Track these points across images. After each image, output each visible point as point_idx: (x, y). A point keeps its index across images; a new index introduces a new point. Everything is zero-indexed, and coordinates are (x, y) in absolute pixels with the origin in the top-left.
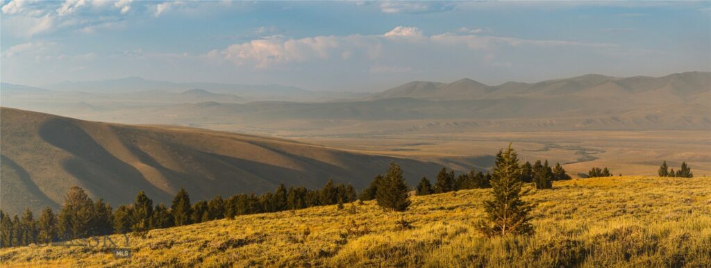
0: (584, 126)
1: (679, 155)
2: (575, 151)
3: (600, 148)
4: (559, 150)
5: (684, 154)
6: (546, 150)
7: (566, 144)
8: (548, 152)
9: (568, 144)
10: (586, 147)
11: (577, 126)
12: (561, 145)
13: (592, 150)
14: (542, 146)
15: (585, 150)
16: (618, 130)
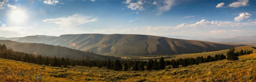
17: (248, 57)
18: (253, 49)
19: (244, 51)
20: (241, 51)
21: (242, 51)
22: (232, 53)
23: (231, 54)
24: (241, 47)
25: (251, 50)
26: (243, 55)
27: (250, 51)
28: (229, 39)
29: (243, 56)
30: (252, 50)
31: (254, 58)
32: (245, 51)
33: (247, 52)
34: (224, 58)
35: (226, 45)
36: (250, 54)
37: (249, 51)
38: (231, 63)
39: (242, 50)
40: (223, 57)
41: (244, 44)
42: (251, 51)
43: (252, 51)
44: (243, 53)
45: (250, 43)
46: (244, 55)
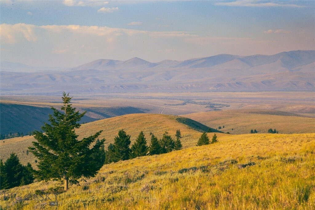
0: (215, 89)
1: (290, 107)
2: (205, 106)
3: (225, 104)
4: (193, 105)
5: (295, 107)
6: (183, 105)
7: (199, 101)
8: (185, 106)
9: (202, 101)
10: (215, 103)
11: (211, 88)
12: (196, 101)
13: (220, 105)
14: (182, 102)
15: (214, 105)
16: (241, 91)
17: (151, 165)
18: (185, 131)
19: (133, 141)
20: (117, 140)
21: (123, 138)
22: (63, 138)
23: (60, 141)
24: (117, 118)
25: (172, 134)
26: (126, 158)
27: (168, 138)
28: (52, 77)
29: (131, 161)
30: (178, 134)
31: (185, 166)
32: (142, 140)
33: (149, 144)
34: (20, 177)
35: (33, 108)
36: (165, 151)
37: (160, 137)
38: (57, 191)
39: (122, 134)
40: (16, 176)
41: (135, 106)
42: (175, 139)
43: (179, 142)
44: (130, 147)
45: (166, 98)
46: (134, 156)
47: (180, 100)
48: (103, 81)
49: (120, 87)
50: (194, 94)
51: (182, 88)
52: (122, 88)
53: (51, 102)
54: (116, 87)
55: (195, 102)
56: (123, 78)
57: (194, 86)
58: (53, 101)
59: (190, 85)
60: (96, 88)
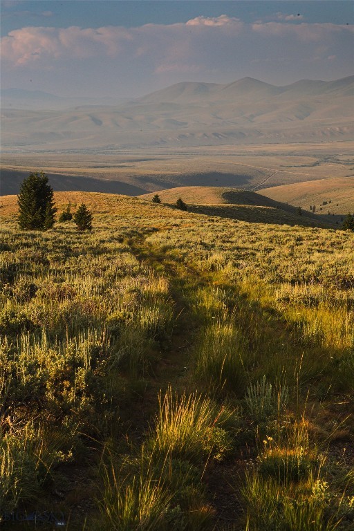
6: (315, 165)
14: (315, 160)
47: (315, 156)
48: (186, 124)
49: (213, 136)
50: (341, 145)
51: (323, 133)
52: (217, 138)
53: (89, 167)
54: (205, 135)
55: (338, 160)
56: (221, 118)
57: (345, 129)
58: (95, 164)
59: (338, 129)
60: (170, 139)
